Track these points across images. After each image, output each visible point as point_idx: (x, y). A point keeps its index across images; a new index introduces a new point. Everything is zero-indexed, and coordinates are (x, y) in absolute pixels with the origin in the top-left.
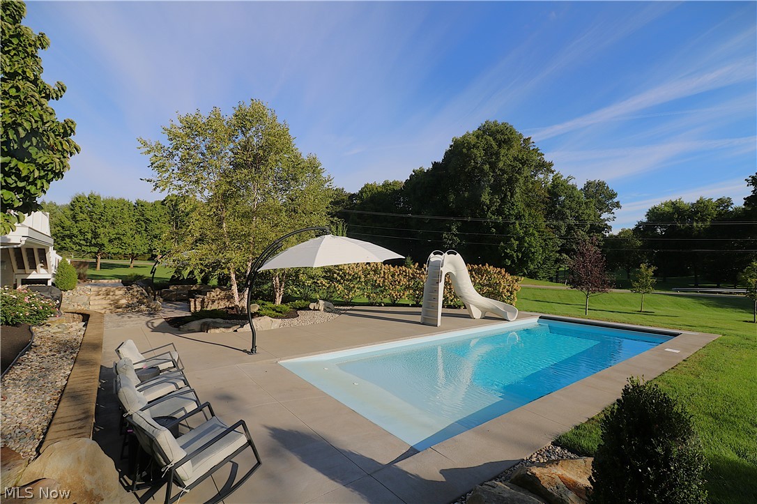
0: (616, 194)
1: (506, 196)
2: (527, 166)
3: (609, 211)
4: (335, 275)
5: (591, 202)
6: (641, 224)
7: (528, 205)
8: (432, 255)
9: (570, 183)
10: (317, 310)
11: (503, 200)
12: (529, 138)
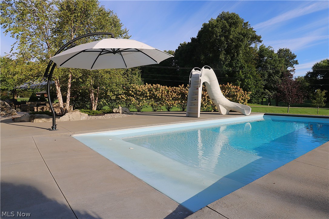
0: (296, 56)
1: (234, 55)
2: (247, 38)
3: (292, 66)
4: (130, 92)
5: (282, 60)
6: (309, 73)
7: (246, 61)
8: (193, 70)
9: (270, 49)
10: (118, 113)
11: (233, 58)
12: (247, 22)
